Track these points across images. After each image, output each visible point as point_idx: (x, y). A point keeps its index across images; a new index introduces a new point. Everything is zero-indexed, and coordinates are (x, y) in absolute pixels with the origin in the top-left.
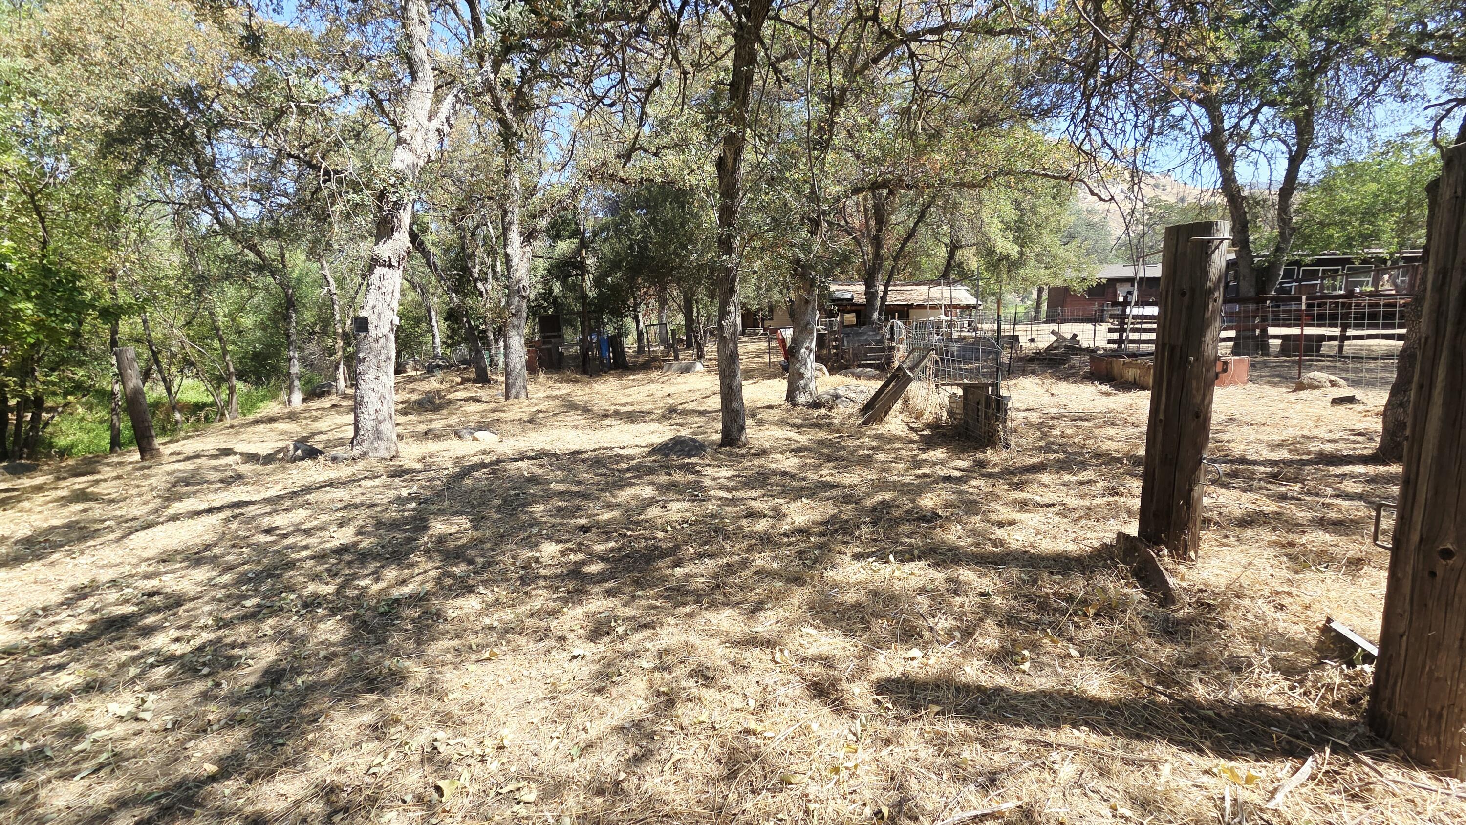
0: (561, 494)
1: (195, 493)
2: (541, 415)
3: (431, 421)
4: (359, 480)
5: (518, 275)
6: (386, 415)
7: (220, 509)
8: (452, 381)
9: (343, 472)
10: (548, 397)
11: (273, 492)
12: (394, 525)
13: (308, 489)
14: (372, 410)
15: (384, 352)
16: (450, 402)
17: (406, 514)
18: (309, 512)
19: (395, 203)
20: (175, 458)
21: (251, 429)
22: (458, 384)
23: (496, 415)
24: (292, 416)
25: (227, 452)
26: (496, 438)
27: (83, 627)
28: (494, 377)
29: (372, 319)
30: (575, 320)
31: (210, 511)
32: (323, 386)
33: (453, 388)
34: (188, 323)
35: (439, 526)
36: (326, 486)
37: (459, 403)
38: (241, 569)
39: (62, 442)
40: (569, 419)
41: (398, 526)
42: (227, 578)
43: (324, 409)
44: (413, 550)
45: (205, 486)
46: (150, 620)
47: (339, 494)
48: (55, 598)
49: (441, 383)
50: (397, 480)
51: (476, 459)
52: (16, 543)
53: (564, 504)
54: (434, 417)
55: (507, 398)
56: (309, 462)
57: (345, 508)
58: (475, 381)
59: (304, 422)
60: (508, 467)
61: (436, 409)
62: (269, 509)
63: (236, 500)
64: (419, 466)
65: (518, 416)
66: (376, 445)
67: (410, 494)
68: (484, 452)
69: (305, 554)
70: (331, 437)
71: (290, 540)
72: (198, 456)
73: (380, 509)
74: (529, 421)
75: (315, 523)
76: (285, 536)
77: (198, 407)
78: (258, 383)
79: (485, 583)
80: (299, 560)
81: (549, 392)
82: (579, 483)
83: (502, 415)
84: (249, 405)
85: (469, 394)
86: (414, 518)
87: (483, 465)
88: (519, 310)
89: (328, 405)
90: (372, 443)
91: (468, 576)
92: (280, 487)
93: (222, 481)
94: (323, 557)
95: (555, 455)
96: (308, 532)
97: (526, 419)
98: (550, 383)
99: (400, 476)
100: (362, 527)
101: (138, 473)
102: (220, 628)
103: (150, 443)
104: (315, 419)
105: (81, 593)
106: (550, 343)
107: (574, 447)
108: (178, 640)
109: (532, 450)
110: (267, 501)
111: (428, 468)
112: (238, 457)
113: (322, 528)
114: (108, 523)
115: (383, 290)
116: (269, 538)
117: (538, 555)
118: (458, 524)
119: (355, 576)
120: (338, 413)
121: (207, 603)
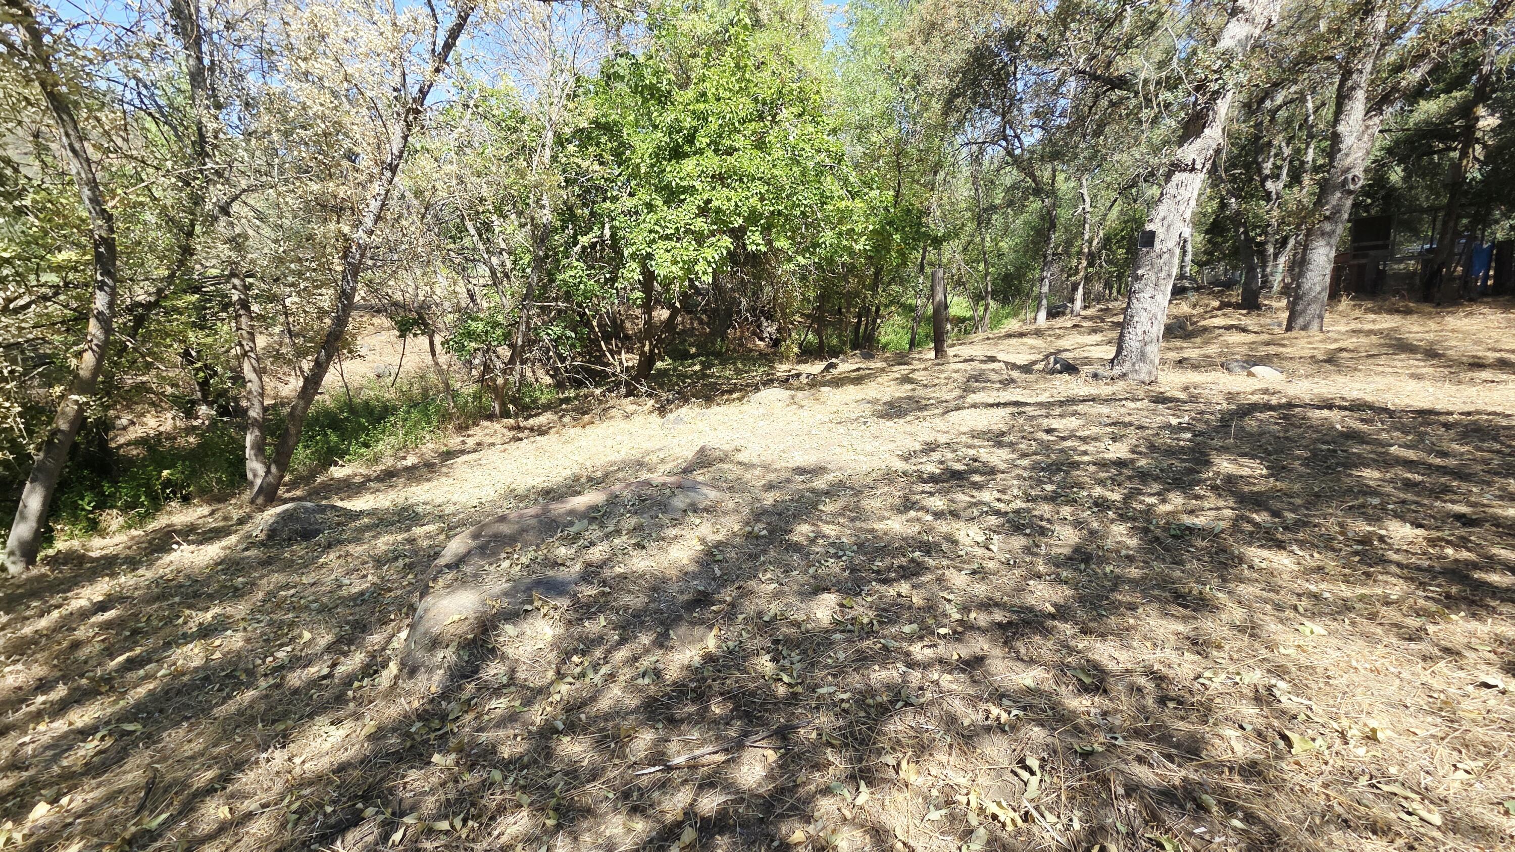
0: (1409, 464)
1: (983, 388)
2: (1345, 354)
3: (1182, 348)
4: (1120, 400)
5: (1348, 161)
6: (1154, 336)
7: (1005, 405)
8: (1207, 306)
9: (1104, 390)
10: (1354, 331)
11: (1044, 398)
12: (1170, 452)
13: (1072, 401)
14: (1139, 331)
15: (1165, 268)
16: (1205, 329)
17: (1182, 443)
18: (1082, 422)
19: (1214, 93)
20: (957, 359)
21: (1006, 342)
22: (1215, 309)
23: (1272, 350)
24: (1038, 333)
25: (993, 359)
26: (1283, 377)
27: (938, 471)
28: (1266, 302)
29: (1160, 233)
30: (1420, 220)
31: (998, 405)
32: (1059, 307)
33: (1210, 313)
34: (965, 249)
35: (1225, 464)
36: (1089, 401)
37: (1217, 331)
38: (1034, 457)
39: (883, 340)
40: (1399, 364)
41: (1174, 453)
42: (1025, 462)
43: (1066, 328)
44: (1199, 482)
45: (989, 384)
46: (977, 478)
47: (1104, 410)
48: (918, 447)
49: (1194, 306)
50: (1160, 406)
51: (1255, 398)
52: (885, 404)
53: (1418, 478)
54: (1185, 345)
55: (1289, 328)
56: (1066, 376)
57: (1114, 424)
58: (1237, 306)
59: (1049, 339)
60: (1310, 414)
61: (1188, 336)
62: (1043, 412)
63: (1014, 399)
64: (1183, 396)
65: (1307, 353)
66: (1137, 367)
67: (1180, 423)
68: (1265, 391)
69: (1086, 458)
70: (1077, 356)
71: (1068, 443)
72: (972, 360)
73: (1150, 432)
74: (1326, 361)
75: (1087, 433)
76: (1063, 439)
77: (963, 320)
78: (1005, 301)
79: (1301, 544)
80: (1082, 463)
81: (1354, 325)
82: (1444, 454)
83: (1281, 349)
84: (997, 322)
85: (1230, 322)
86: (1192, 450)
87: (1268, 407)
88: (1337, 211)
89: (1069, 324)
90: (1134, 364)
91: (1276, 529)
92: (1047, 394)
93: (1000, 382)
94: (1104, 465)
95: (1386, 410)
96: (1084, 440)
97: (1321, 358)
98: (1357, 313)
99: (1163, 403)
100: (1136, 446)
101: (936, 368)
102: (1028, 501)
103: (942, 346)
104: (1059, 337)
105: (930, 448)
106: (1365, 256)
107: (1425, 405)
108: (999, 500)
109: (1343, 399)
110: (1040, 405)
111: (1193, 399)
112: (1002, 364)
113: (1096, 439)
114: (932, 401)
115: (1179, 198)
116: (1050, 438)
117: (1383, 532)
118: (1252, 468)
119: (1140, 492)
120: (1080, 333)
121: (1013, 478)
